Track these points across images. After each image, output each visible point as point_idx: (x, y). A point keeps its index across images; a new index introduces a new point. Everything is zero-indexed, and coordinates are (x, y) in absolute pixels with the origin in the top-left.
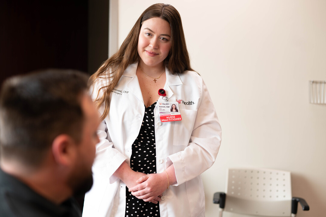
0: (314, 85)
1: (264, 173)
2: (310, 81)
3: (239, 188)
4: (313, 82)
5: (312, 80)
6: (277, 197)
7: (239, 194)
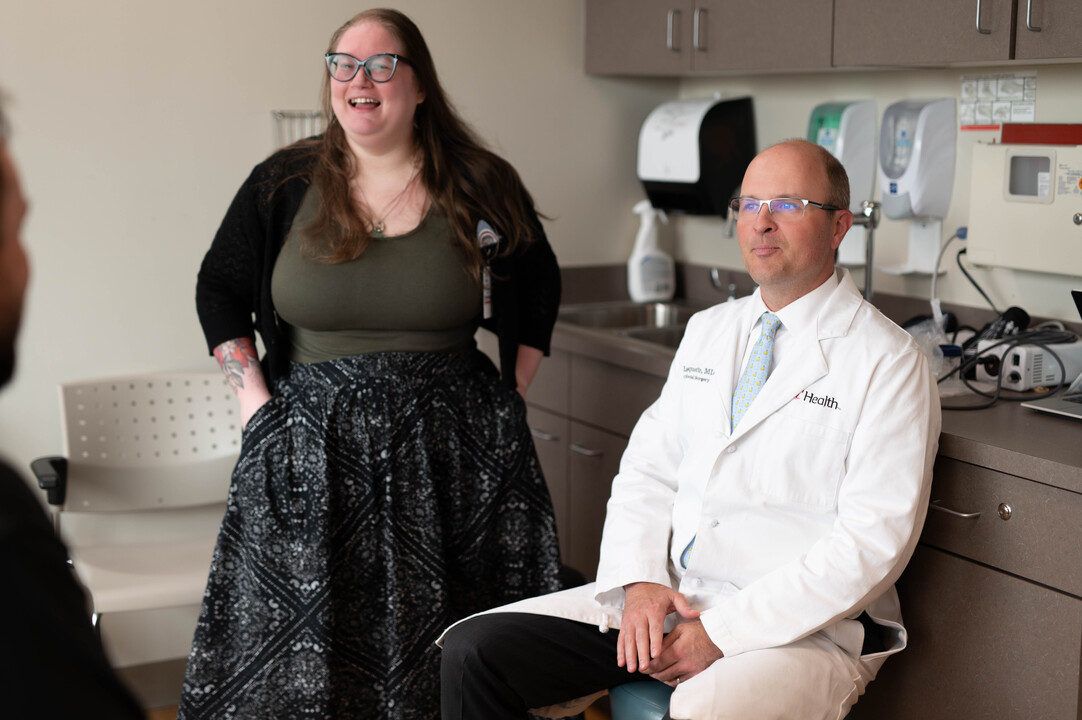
0: (286, 123)
1: (169, 384)
2: (274, 114)
3: (102, 439)
4: (283, 115)
5: (279, 108)
6: (214, 446)
7: (104, 455)
